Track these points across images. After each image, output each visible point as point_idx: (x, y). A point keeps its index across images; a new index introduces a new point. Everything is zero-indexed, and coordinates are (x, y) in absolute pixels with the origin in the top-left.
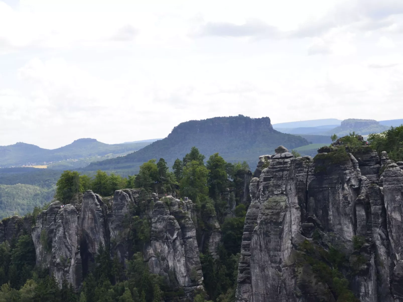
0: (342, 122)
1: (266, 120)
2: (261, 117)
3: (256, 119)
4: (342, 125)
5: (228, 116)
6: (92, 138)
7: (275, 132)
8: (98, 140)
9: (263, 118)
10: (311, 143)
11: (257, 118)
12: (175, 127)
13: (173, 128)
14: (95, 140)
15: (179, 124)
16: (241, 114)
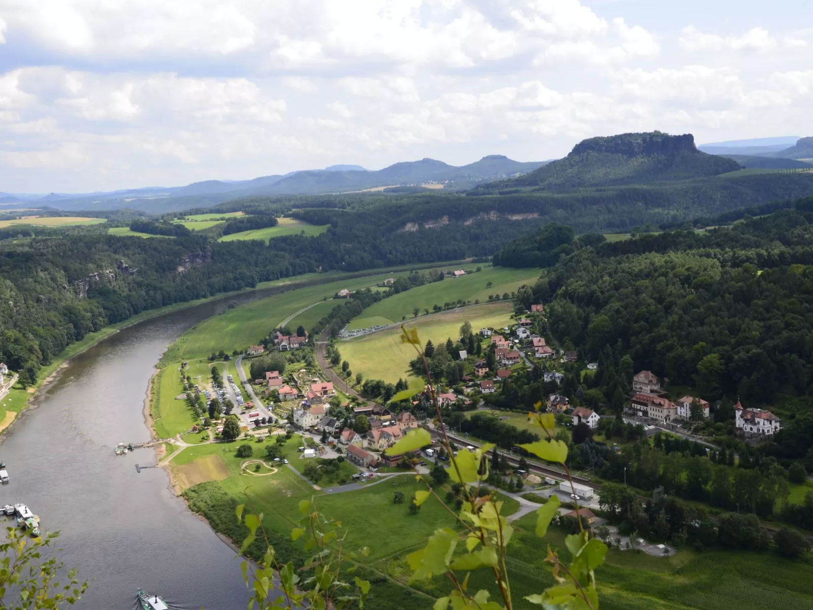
0: (798, 141)
1: (689, 138)
2: (682, 134)
3: (675, 136)
4: (797, 144)
5: (642, 132)
6: (503, 155)
7: (698, 152)
8: (509, 157)
9: (685, 135)
10: (744, 168)
11: (677, 135)
12: (576, 145)
13: (574, 146)
14: (505, 157)
15: (581, 141)
16: (657, 129)
